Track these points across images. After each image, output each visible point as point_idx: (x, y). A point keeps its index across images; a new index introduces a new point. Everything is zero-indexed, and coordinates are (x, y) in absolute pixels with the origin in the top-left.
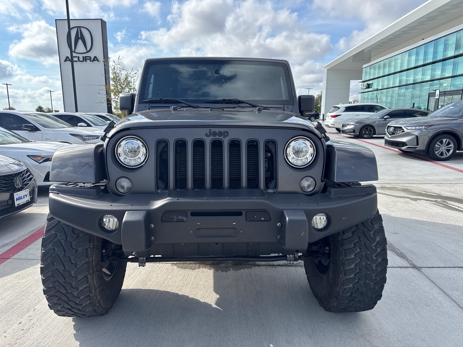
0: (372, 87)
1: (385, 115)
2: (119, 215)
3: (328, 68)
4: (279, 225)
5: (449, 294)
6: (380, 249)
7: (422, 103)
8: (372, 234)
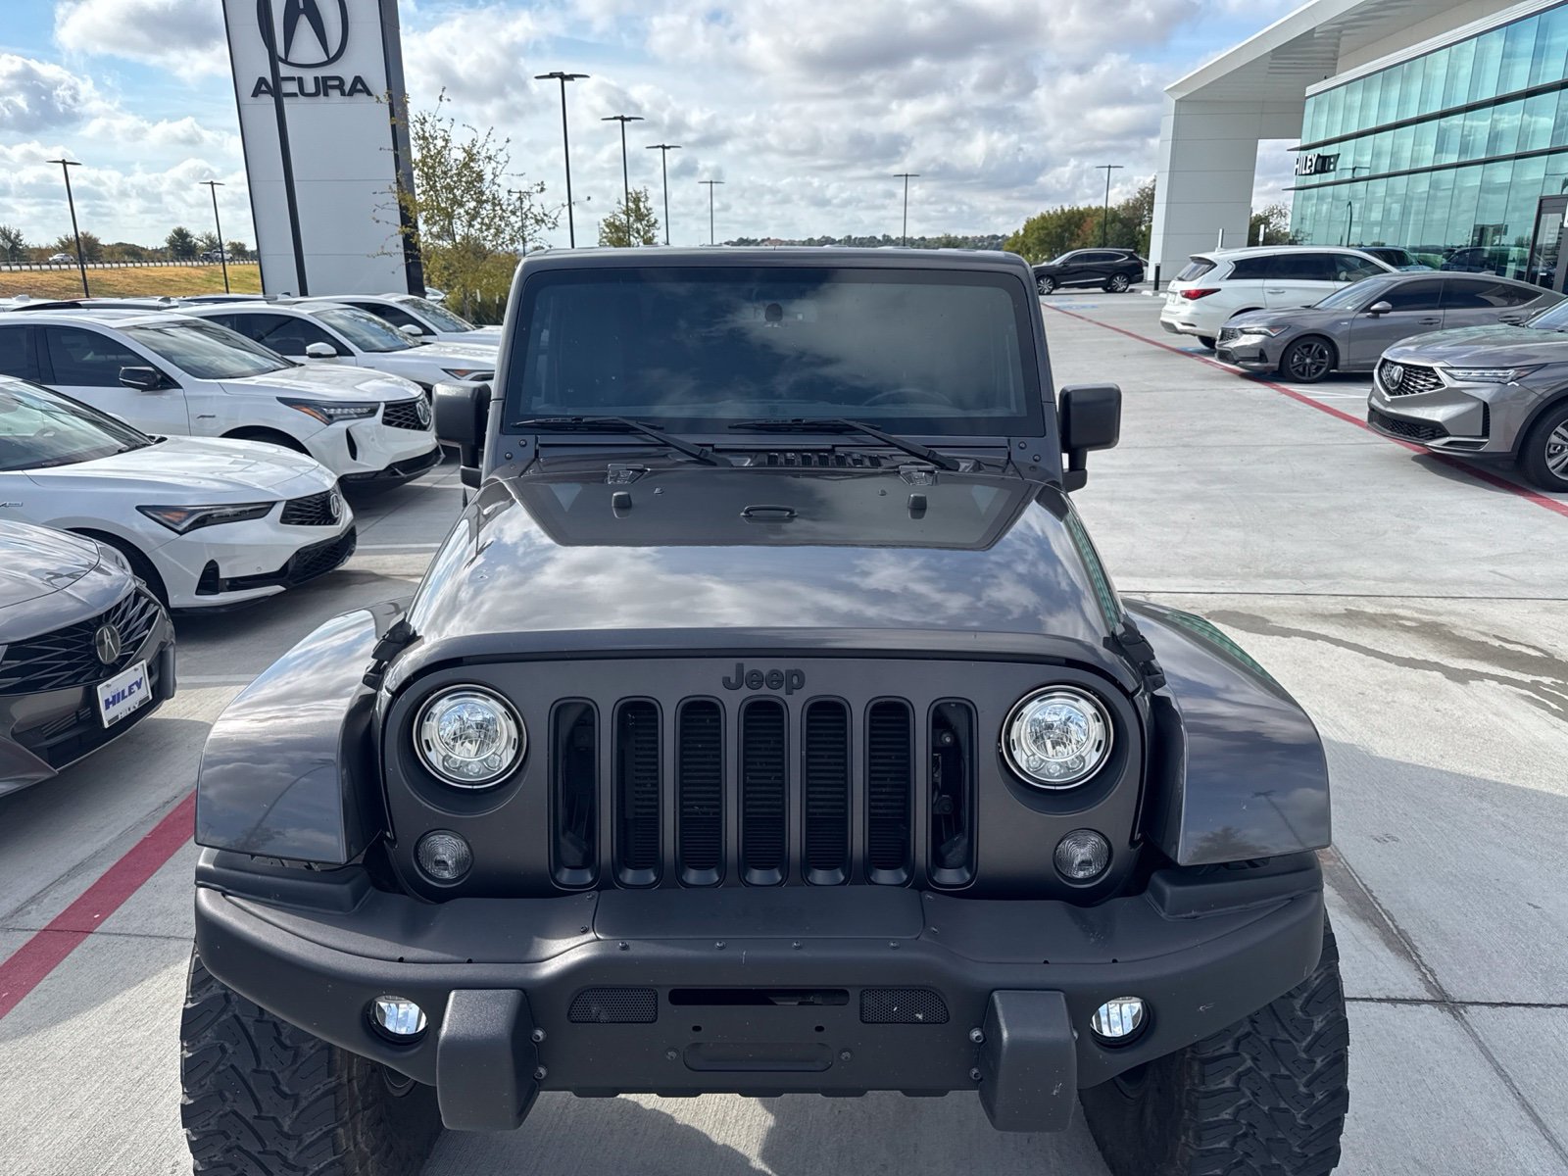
0: (1334, 170)
1: (1375, 298)
2: (431, 999)
3: (1180, 95)
4: (977, 1038)
5: (1554, 1132)
6: (1321, 1059)
7: (1515, 209)
8: (1297, 1007)
